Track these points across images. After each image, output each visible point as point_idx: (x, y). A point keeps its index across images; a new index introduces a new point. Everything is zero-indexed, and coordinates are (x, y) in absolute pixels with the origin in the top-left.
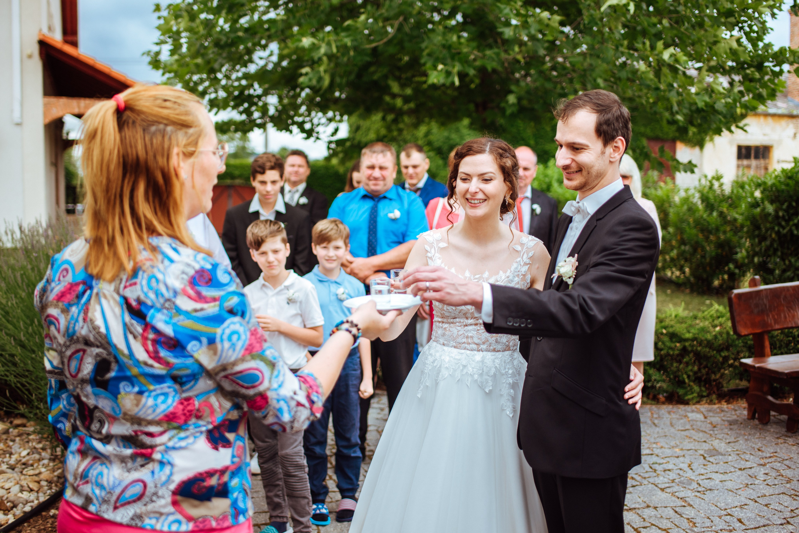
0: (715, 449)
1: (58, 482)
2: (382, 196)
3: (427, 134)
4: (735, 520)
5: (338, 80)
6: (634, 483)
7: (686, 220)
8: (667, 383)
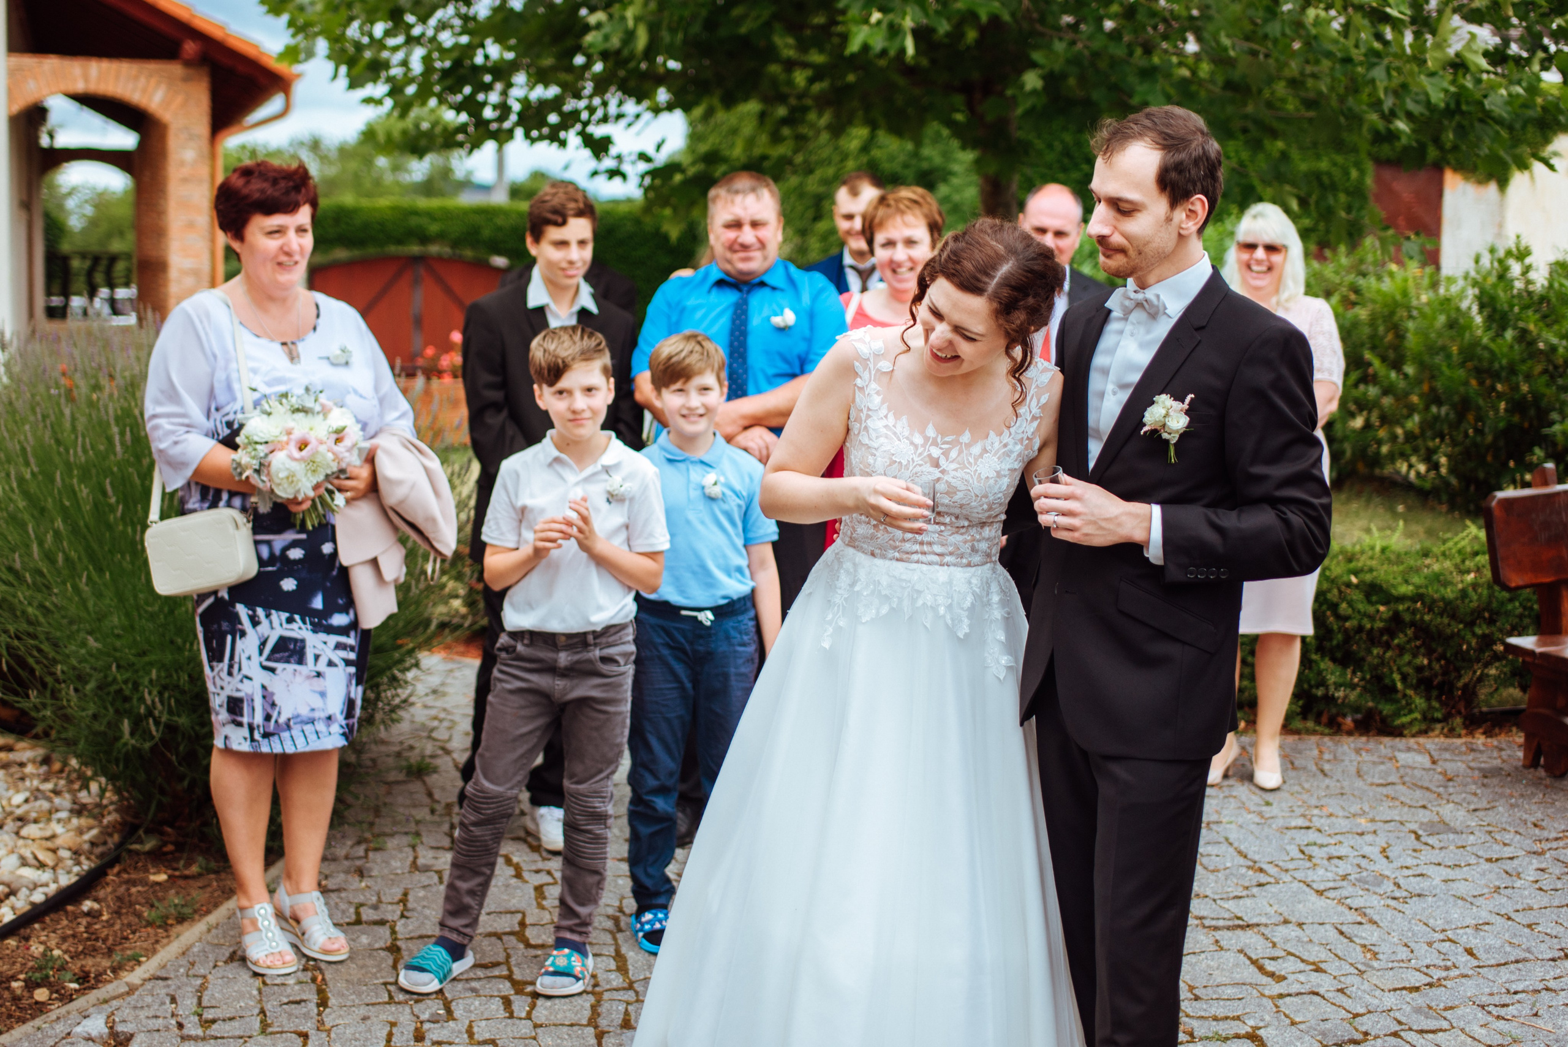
0: (1442, 822)
1: (91, 853)
2: (757, 280)
3: (865, 148)
4: (1461, 950)
5: (666, 36)
6: (1263, 879)
7: (1444, 348)
8: (1358, 690)
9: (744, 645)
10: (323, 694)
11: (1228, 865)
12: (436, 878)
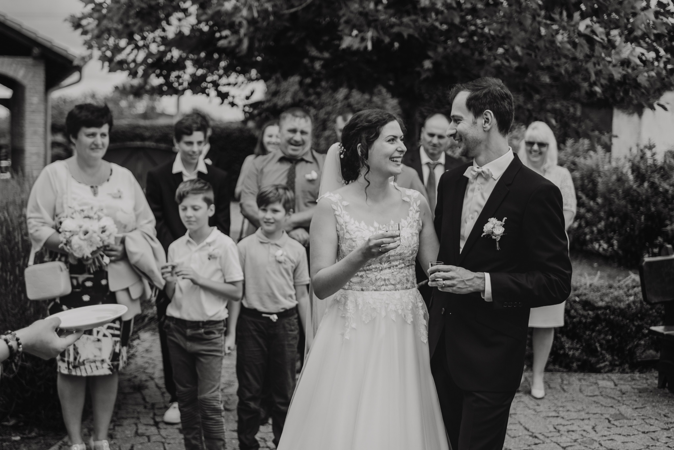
0: (621, 414)
2: (299, 158)
3: (347, 97)
5: (256, 44)
6: (537, 441)
7: (615, 191)
8: (579, 351)
9: (292, 331)
10: (100, 349)
11: (520, 434)
12: (146, 439)
